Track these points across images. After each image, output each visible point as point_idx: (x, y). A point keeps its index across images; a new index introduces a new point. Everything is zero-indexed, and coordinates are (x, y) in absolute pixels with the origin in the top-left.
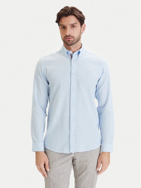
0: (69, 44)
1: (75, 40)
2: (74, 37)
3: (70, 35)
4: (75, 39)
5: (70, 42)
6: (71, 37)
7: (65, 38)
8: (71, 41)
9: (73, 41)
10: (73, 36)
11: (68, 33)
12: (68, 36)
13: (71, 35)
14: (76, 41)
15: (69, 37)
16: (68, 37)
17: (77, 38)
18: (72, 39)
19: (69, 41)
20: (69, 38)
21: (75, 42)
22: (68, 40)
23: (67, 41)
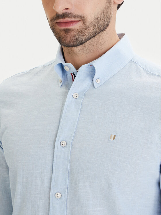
0: (67, 42)
1: (87, 28)
2: (83, 19)
3: (68, 11)
4: (88, 24)
5: (69, 37)
6: (73, 19)
7: (54, 22)
8: (72, 34)
9: (80, 32)
10: (80, 14)
11: (60, 7)
12: (64, 16)
13: (73, 11)
14: (91, 30)
15: (67, 19)
16: (61, 20)
17: (97, 19)
18: (77, 26)
19: (67, 31)
20: (67, 23)
21: (87, 33)
22: (63, 28)
23: (62, 33)
